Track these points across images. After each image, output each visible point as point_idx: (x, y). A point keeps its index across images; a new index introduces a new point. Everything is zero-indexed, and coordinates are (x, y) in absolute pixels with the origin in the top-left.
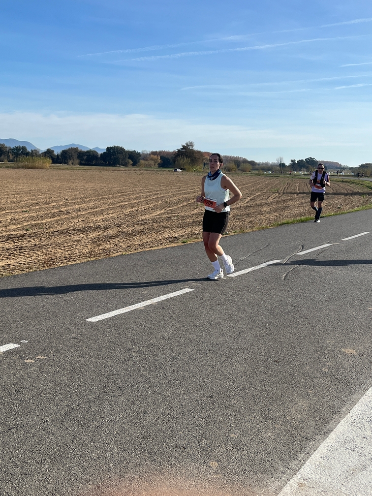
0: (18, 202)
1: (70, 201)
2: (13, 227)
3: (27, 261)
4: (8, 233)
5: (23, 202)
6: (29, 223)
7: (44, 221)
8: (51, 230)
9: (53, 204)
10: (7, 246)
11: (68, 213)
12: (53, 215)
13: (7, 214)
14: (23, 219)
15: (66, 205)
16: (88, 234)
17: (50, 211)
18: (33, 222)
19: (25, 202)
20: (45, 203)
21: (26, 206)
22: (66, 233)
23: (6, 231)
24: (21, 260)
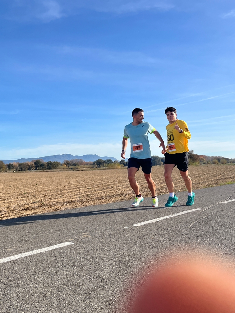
4: (68, 200)
6: (86, 194)
8: (95, 197)
9: (108, 184)
12: (103, 190)
14: (84, 192)
19: (94, 184)
20: (104, 184)
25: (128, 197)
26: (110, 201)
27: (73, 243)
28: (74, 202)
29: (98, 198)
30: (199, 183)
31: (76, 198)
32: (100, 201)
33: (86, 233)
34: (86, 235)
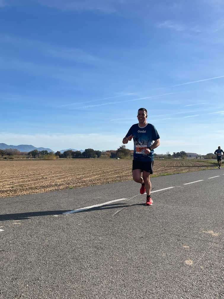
5: (27, 174)
7: (28, 183)
8: (28, 187)
9: (42, 175)
12: (37, 180)
14: (18, 182)
16: (47, 188)
18: (21, 184)
22: (35, 188)
25: (61, 187)
26: (43, 191)
27: (3, 230)
28: (6, 191)
29: (31, 188)
30: (129, 176)
31: (9, 187)
32: (33, 191)
33: (17, 221)
34: (17, 222)
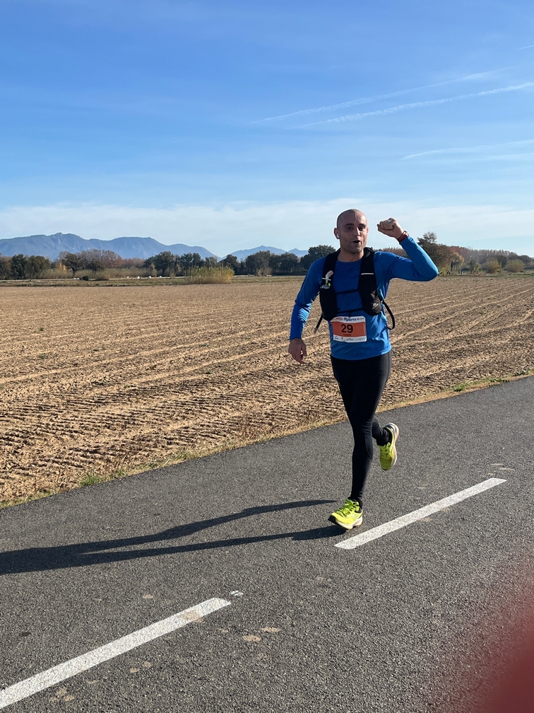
0: (193, 333)
1: (264, 328)
2: (188, 369)
3: (212, 421)
5: (199, 332)
6: (211, 362)
7: (230, 359)
9: (240, 333)
10: (182, 398)
11: (263, 345)
12: (243, 350)
13: (178, 350)
14: (202, 357)
15: (259, 334)
16: (295, 376)
17: (236, 344)
18: (215, 362)
19: (203, 332)
21: (205, 337)
22: (264, 375)
23: (179, 376)
24: (203, 419)
27: (505, 481)
